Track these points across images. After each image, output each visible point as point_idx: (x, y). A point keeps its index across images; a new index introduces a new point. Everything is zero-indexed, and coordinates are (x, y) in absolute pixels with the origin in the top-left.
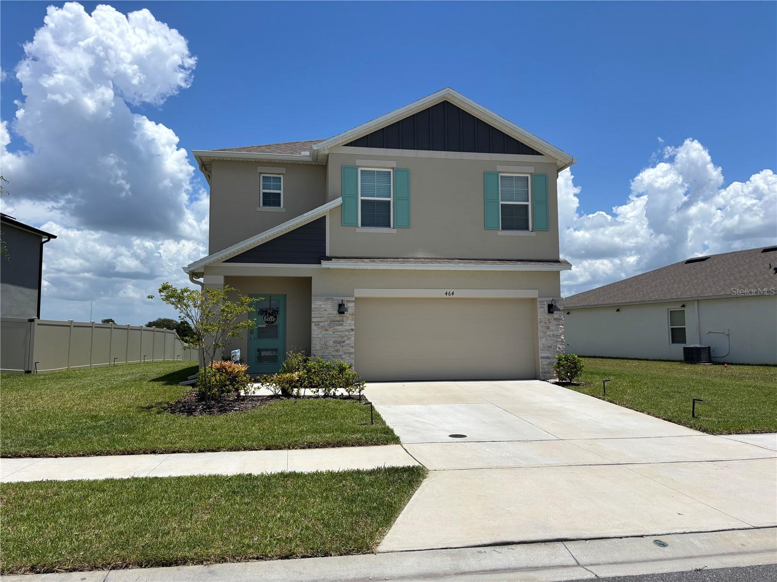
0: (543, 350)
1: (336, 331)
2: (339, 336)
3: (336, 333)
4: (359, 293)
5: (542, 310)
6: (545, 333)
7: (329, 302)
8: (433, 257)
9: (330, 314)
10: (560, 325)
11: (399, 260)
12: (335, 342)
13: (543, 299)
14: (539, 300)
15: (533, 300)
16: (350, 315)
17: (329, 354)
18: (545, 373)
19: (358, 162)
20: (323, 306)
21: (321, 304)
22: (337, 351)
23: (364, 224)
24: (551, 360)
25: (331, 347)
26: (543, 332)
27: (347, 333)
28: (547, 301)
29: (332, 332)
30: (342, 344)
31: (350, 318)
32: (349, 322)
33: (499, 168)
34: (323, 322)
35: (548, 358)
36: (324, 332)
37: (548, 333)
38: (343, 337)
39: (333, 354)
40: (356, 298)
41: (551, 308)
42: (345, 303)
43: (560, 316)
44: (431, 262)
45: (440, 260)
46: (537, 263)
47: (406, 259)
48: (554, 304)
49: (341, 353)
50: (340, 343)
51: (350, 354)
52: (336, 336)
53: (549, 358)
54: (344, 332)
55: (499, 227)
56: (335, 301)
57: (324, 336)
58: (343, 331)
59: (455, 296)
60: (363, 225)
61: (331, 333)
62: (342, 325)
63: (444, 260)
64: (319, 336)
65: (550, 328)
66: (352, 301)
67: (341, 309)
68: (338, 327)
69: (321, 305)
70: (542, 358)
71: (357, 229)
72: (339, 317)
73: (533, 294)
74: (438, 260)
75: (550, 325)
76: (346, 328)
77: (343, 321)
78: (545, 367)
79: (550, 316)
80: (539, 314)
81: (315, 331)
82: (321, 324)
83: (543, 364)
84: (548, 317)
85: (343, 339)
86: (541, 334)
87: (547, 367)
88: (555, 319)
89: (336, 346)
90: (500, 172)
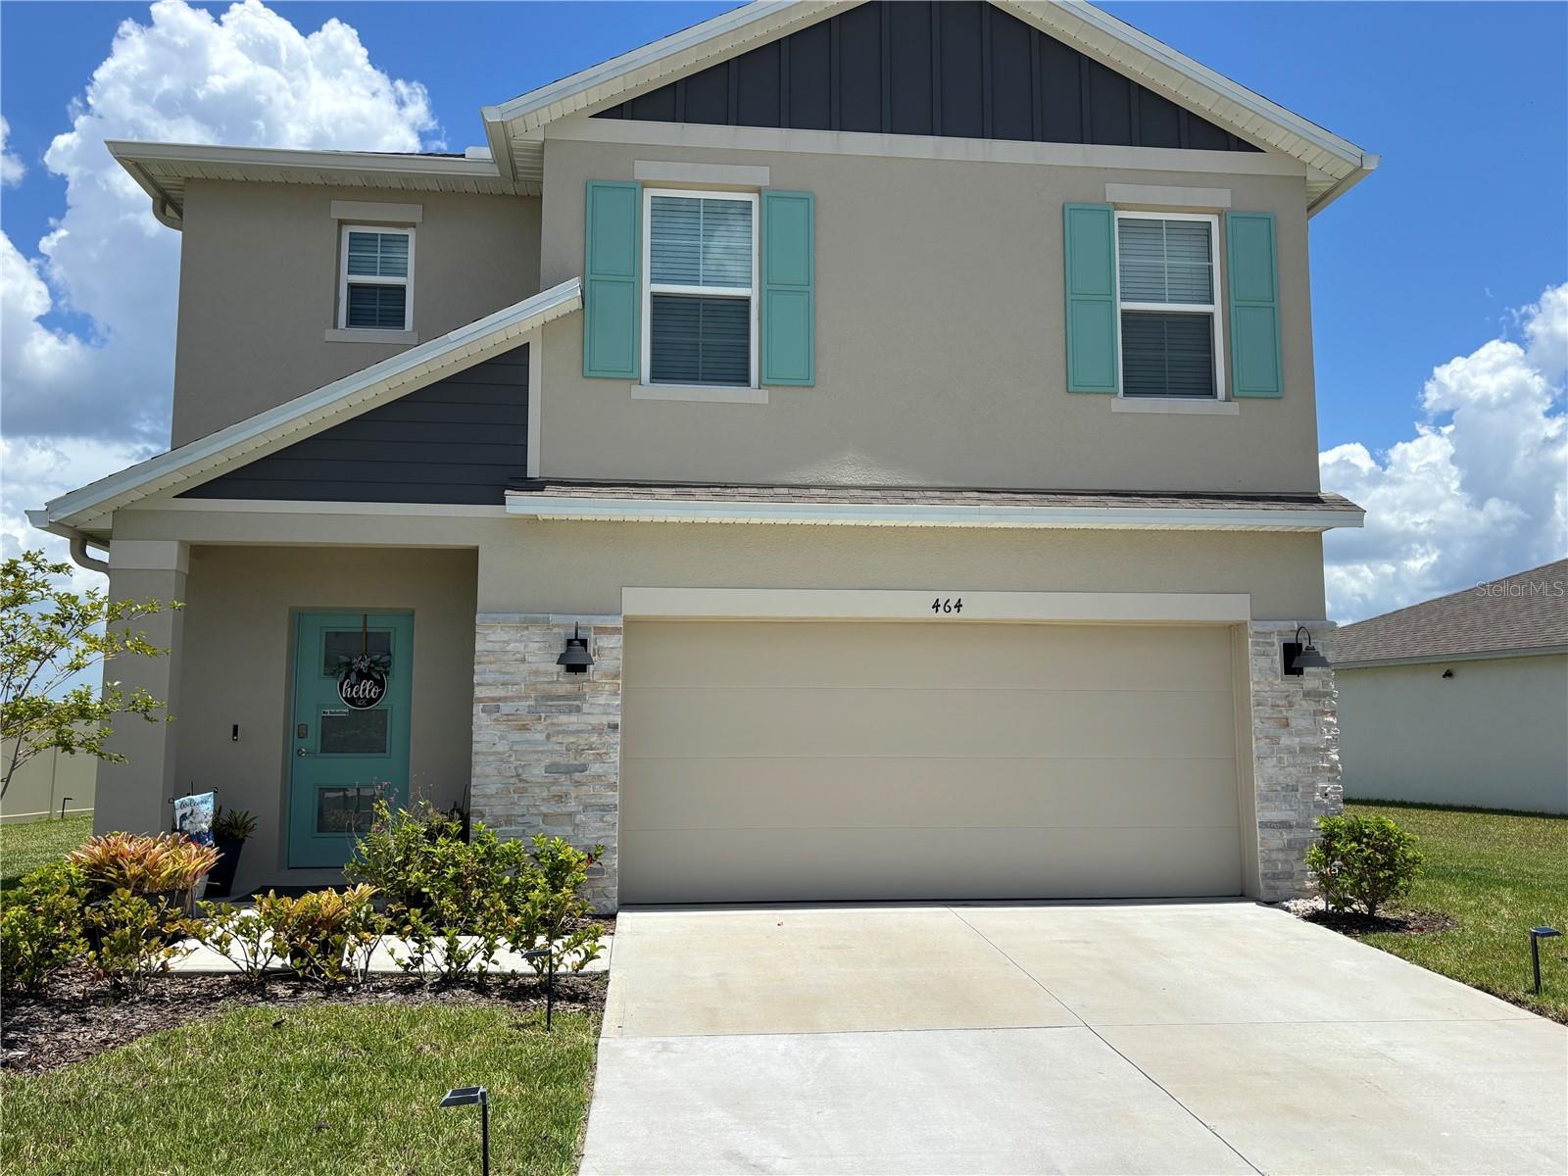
0: (1267, 799)
1: (558, 733)
2: (568, 750)
3: (554, 739)
4: (640, 602)
5: (1263, 662)
6: (1274, 740)
7: (536, 633)
8: (889, 483)
9: (536, 673)
10: (1326, 713)
11: (777, 490)
12: (552, 769)
13: (1269, 626)
14: (1253, 628)
15: (1233, 632)
16: (605, 675)
17: (533, 810)
18: (1275, 877)
19: (644, 170)
20: (510, 647)
21: (506, 637)
22: (560, 798)
23: (659, 375)
24: (1297, 834)
25: (540, 785)
26: (1267, 737)
27: (594, 738)
28: (1280, 633)
29: (544, 735)
30: (577, 776)
31: (607, 687)
32: (602, 701)
33: (1115, 192)
34: (511, 699)
35: (1285, 825)
36: (516, 736)
37: (1285, 741)
38: (580, 752)
39: (544, 809)
40: (630, 622)
41: (1295, 658)
42: (591, 637)
43: (1325, 684)
44: (884, 499)
45: (915, 494)
46: (1248, 505)
47: (799, 490)
48: (1305, 644)
49: (572, 806)
50: (569, 770)
51: (605, 808)
52: (557, 747)
53: (1291, 827)
54: (586, 735)
55: (1114, 385)
56: (555, 630)
57: (515, 748)
58: (582, 731)
59: (965, 614)
60: (656, 376)
61: (542, 737)
62: (578, 709)
63: (928, 494)
64: (500, 748)
65: (1293, 723)
66: (616, 631)
67: (575, 658)
68: (564, 719)
69: (507, 643)
70: (1264, 825)
71: (635, 388)
72: (566, 684)
73: (1233, 608)
74: (908, 494)
75: (1290, 714)
76: (594, 720)
77: (579, 696)
78: (1274, 855)
79: (1291, 684)
80: (1255, 677)
81: (486, 732)
82: (505, 708)
83: (1267, 847)
84: (1284, 687)
85: (581, 760)
86: (1261, 743)
87: (1281, 856)
88: (1307, 694)
89: (555, 782)
90: (1117, 207)
